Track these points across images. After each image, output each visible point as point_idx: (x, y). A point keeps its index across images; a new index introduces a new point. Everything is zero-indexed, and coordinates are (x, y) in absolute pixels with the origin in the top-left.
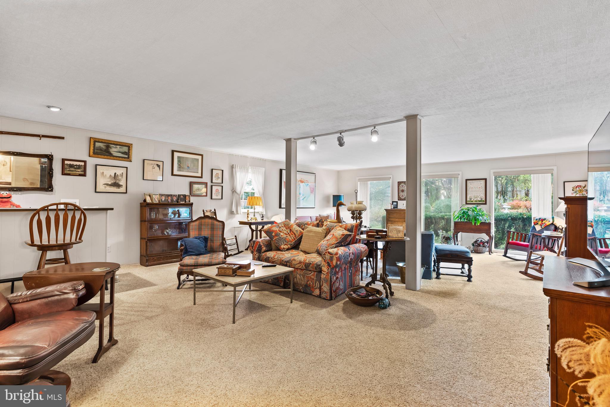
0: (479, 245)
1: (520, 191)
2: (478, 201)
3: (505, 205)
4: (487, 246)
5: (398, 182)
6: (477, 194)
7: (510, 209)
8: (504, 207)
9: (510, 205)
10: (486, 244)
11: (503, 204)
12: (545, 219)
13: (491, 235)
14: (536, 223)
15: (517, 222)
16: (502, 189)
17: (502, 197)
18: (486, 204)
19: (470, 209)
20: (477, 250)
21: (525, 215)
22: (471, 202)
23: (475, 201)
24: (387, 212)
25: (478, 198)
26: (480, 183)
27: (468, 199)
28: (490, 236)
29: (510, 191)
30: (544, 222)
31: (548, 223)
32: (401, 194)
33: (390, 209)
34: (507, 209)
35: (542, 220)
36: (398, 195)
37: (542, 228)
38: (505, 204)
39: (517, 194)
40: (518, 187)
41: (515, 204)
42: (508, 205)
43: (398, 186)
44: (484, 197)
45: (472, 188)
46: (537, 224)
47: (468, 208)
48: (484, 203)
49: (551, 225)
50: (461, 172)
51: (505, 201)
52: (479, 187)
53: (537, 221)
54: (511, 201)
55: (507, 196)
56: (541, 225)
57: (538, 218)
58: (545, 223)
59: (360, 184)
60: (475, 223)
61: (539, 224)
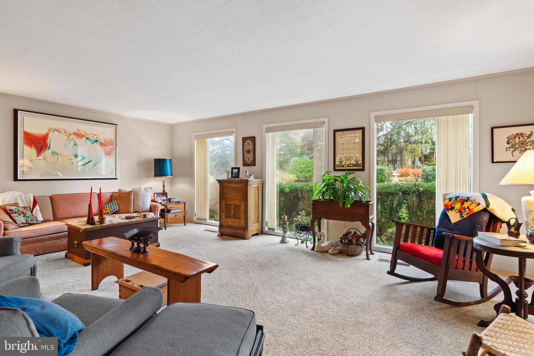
0: (350, 242)
1: (408, 160)
2: (352, 166)
3: (395, 173)
4: (363, 243)
5: (243, 138)
6: (350, 154)
7: (399, 176)
8: (394, 174)
9: (399, 173)
10: (362, 240)
11: (393, 172)
12: (468, 199)
13: (370, 224)
14: (450, 207)
15: (410, 197)
16: (393, 158)
17: (392, 166)
18: (363, 170)
19: (338, 178)
20: (348, 250)
21: (421, 187)
22: (342, 167)
23: (347, 165)
24: (220, 185)
25: (353, 160)
26: (355, 135)
27: (337, 163)
28: (367, 227)
29: (399, 160)
30: (466, 205)
31: (477, 209)
32: (247, 155)
33: (226, 180)
34: (396, 177)
35: (463, 201)
36: (243, 158)
37: (463, 217)
38: (395, 171)
39: (405, 163)
40: (407, 156)
41: (404, 171)
42: (398, 173)
43: (243, 144)
44: (361, 158)
45: (343, 144)
46: (452, 208)
47: (335, 176)
48: (361, 168)
49: (482, 213)
50: (327, 119)
51: (395, 169)
52: (353, 142)
53: (451, 202)
54: (400, 169)
55: (396, 164)
56: (460, 211)
57: (452, 195)
58: (468, 208)
59: (197, 142)
60: (344, 204)
61: (455, 209)
